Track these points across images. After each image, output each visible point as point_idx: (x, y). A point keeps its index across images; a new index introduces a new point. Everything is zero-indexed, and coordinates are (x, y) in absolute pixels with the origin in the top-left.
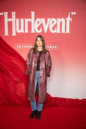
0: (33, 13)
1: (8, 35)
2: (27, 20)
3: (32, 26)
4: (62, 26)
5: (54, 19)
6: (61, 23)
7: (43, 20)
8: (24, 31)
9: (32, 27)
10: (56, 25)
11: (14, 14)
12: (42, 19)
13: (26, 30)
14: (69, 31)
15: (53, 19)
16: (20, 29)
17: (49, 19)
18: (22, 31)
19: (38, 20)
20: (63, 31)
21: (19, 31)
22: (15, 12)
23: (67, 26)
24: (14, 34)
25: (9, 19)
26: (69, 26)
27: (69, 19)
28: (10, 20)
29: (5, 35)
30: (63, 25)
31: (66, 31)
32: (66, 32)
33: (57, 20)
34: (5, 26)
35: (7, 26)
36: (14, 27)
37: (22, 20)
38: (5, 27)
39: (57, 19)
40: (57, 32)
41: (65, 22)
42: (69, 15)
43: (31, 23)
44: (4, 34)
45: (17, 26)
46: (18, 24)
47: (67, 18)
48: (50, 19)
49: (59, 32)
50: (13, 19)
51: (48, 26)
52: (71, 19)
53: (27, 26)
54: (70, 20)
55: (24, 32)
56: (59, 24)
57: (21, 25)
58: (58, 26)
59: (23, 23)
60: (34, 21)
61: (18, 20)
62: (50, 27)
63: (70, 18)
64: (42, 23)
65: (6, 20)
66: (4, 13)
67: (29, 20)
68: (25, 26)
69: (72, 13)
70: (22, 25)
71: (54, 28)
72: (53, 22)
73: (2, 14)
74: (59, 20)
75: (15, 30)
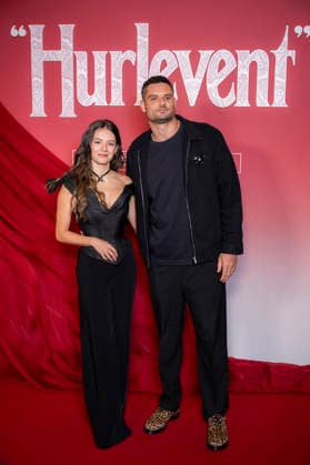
0: (142, 30)
1: (45, 116)
2: (118, 58)
3: (139, 79)
4: (259, 78)
5: (225, 54)
6: (253, 66)
7: (184, 55)
8: (109, 98)
9: (138, 84)
10: (233, 77)
11: (67, 31)
12: (177, 53)
13: (113, 98)
14: (284, 101)
15: (220, 51)
16: (91, 91)
17: (205, 54)
18: (98, 99)
19: (163, 54)
20: (262, 101)
21: (86, 101)
22: (73, 26)
23: (277, 78)
24: (68, 111)
25: (50, 52)
26: (284, 81)
27: (284, 53)
28: (52, 55)
29: (32, 115)
30: (263, 76)
31: (271, 99)
32: (273, 105)
33: (236, 56)
34: (34, 79)
35: (41, 81)
36: (67, 82)
37: (99, 56)
38: (34, 85)
39: (237, 52)
40: (239, 104)
41: (267, 66)
42: (286, 38)
43: (136, 66)
44: (30, 111)
45: (78, 80)
46: (82, 72)
47: (276, 48)
48: (211, 52)
49: (243, 102)
50: (65, 54)
51: (200, 81)
52: (292, 53)
53: (117, 81)
54: (289, 59)
55: (106, 104)
56: (244, 72)
57: (97, 77)
58: (240, 81)
59: (104, 66)
60: (147, 59)
61: (82, 56)
62: (209, 86)
63: (289, 49)
64: (178, 69)
65: (39, 56)
66: (30, 26)
67: (129, 55)
68: (113, 78)
69: (298, 30)
70: (100, 76)
71: (224, 89)
72: (222, 64)
73: (22, 32)
74: (246, 57)
75: (72, 96)
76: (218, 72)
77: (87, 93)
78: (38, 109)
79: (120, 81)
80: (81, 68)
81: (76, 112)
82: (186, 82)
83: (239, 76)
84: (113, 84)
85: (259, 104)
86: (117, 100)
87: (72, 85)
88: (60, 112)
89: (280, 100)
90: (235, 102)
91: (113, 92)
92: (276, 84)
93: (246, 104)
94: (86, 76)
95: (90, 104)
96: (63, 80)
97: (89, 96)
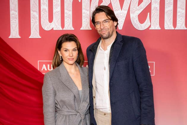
1: (19, 37)
3: (83, 11)
9: (83, 15)
10: (148, 9)
13: (66, 25)
14: (184, 25)
16: (51, 19)
18: (56, 25)
21: (47, 26)
23: (178, 10)
24: (35, 34)
26: (184, 12)
29: (10, 37)
30: (169, 8)
32: (176, 29)
34: (12, 12)
35: (17, 13)
36: (34, 14)
38: (11, 16)
41: (172, 1)
43: (81, 3)
45: (42, 13)
46: (45, 7)
51: (126, 12)
53: (68, 13)
55: (61, 29)
56: (156, 6)
57: (54, 11)
58: (153, 12)
59: (59, 3)
62: (132, 15)
64: (111, 4)
68: (66, 11)
70: (57, 10)
71: (142, 17)
75: (38, 23)
76: (138, 5)
77: (48, 21)
78: (14, 33)
79: (71, 13)
80: (44, 4)
81: (41, 34)
82: (116, 13)
83: (152, 8)
84: (65, 15)
85: (166, 28)
86: (69, 26)
87: (38, 16)
88: (30, 34)
89: (181, 25)
90: (150, 26)
91: (66, 20)
92: (178, 14)
93: (158, 27)
94: (47, 9)
95: (50, 29)
96: (32, 12)
97: (49, 24)
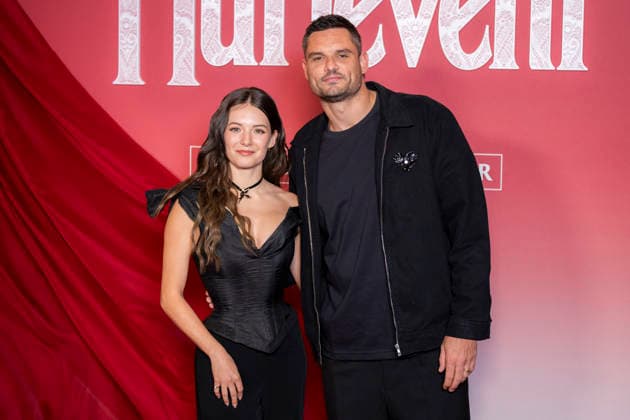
1: (141, 82)
4: (533, 19)
8: (259, 52)
10: (486, 17)
13: (267, 54)
14: (580, 60)
16: (227, 38)
18: (240, 53)
20: (539, 60)
21: (217, 56)
23: (566, 19)
24: (183, 75)
26: (580, 24)
29: (116, 82)
30: (540, 14)
31: (556, 56)
32: (561, 68)
34: (122, 17)
35: (136, 20)
36: (182, 22)
38: (122, 27)
40: (497, 65)
44: (115, 74)
45: (204, 20)
46: (212, 4)
49: (506, 61)
51: (427, 23)
53: (276, 21)
55: (254, 63)
56: (506, 8)
57: (237, 16)
58: (499, 23)
62: (442, 31)
68: (267, 16)
70: (244, 12)
71: (470, 37)
75: (192, 47)
76: (460, 6)
77: (219, 42)
78: (129, 70)
79: (281, 21)
81: (198, 76)
82: (400, 23)
83: (497, 14)
84: (267, 27)
85: (534, 65)
86: (275, 54)
87: (192, 27)
88: (169, 77)
89: (573, 59)
90: (491, 61)
91: (266, 40)
92: (566, 30)
93: (511, 64)
94: (218, 11)
95: (224, 63)
96: (176, 18)
97: (223, 48)
